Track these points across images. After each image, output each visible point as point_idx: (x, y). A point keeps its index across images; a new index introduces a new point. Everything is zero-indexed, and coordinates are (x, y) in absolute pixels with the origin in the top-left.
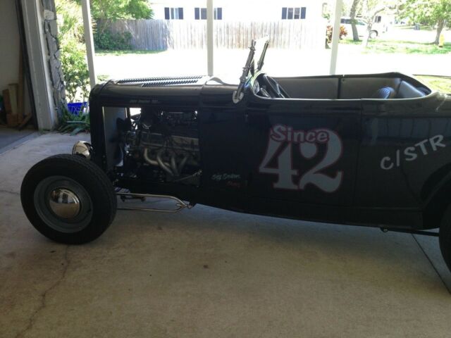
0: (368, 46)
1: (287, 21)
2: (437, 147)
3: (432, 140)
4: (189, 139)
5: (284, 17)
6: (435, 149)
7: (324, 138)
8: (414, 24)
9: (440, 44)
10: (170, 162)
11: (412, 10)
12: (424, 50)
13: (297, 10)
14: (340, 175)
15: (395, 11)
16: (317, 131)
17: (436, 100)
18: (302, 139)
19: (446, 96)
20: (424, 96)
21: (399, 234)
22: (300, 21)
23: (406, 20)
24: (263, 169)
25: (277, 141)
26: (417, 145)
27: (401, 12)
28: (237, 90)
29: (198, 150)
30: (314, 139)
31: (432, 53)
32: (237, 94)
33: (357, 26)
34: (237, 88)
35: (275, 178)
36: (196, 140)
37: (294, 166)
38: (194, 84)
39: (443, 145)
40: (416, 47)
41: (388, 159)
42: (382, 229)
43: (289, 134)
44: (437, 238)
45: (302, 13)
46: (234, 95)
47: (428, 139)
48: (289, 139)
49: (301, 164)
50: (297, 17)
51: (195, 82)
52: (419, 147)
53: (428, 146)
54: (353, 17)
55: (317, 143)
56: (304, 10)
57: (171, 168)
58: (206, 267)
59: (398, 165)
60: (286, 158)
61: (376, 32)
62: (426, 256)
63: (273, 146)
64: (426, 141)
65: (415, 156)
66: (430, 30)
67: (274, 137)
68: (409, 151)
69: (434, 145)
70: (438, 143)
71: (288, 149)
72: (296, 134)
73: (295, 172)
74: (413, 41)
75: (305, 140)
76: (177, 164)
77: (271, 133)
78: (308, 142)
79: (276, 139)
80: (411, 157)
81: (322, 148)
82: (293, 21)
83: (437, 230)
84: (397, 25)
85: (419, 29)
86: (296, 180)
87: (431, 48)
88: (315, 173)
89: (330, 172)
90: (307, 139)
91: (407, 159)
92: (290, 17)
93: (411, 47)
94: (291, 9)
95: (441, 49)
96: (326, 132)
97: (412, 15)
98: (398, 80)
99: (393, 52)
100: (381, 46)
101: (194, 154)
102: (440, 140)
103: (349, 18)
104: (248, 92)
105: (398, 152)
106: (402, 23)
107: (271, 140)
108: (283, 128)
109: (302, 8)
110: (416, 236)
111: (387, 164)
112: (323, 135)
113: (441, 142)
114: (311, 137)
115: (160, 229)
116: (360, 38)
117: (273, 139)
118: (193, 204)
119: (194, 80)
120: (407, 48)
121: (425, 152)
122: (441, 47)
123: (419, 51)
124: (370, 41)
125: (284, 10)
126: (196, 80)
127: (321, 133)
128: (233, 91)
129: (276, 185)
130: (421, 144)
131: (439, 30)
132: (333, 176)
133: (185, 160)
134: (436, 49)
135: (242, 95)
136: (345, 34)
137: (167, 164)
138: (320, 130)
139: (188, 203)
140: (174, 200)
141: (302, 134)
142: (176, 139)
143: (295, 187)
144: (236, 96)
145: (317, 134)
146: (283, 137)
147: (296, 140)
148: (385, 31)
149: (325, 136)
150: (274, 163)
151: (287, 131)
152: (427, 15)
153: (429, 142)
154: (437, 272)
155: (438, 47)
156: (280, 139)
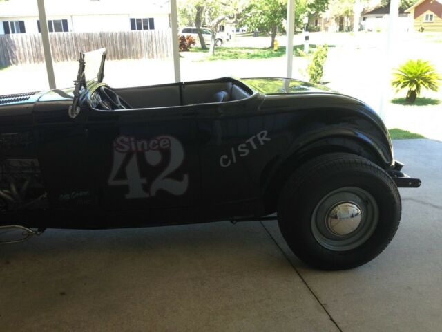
0: (216, 53)
1: (136, 31)
2: (264, 141)
3: (258, 136)
4: (28, 161)
5: (133, 28)
6: (262, 143)
7: (166, 145)
8: (253, 32)
9: (276, 48)
10: (9, 189)
11: (248, 18)
12: (262, 54)
13: (145, 20)
14: (186, 177)
15: (234, 20)
16: (159, 138)
17: (257, 100)
18: (146, 148)
19: (265, 96)
20: (249, 97)
21: (248, 223)
22: (149, 31)
23: (246, 28)
24: (112, 182)
25: (121, 152)
26: (247, 142)
27: (239, 20)
28: (72, 105)
29: (39, 171)
30: (157, 146)
31: (268, 57)
32: (73, 108)
33: (203, 35)
34: (71, 102)
35: (126, 189)
36: (36, 161)
37: (142, 175)
38: (26, 101)
39: (269, 139)
40: (256, 52)
41: (225, 157)
42: (232, 222)
43: (133, 144)
44: (276, 222)
45: (150, 24)
46: (70, 110)
47: (256, 135)
48: (133, 148)
49: (149, 172)
50: (146, 28)
51: (27, 99)
52: (249, 143)
53: (256, 141)
54: (199, 27)
55: (161, 150)
56: (152, 20)
57: (11, 195)
58: (63, 294)
59: (235, 161)
60: (133, 168)
61: (221, 40)
62: (272, 238)
63: (118, 158)
64: (254, 137)
65: (247, 151)
66: (267, 36)
67: (118, 149)
68: (242, 148)
69: (261, 140)
70: (264, 138)
71: (134, 159)
72: (139, 144)
73: (144, 181)
74: (253, 47)
75: (149, 149)
76: (18, 189)
77: (115, 145)
78: (151, 149)
79: (121, 150)
80: (244, 153)
81: (166, 154)
82: (143, 31)
83: (275, 215)
84: (238, 33)
85: (258, 36)
86: (146, 188)
87: (267, 52)
88: (164, 178)
89: (176, 175)
90: (151, 147)
91: (241, 155)
92: (140, 28)
93: (252, 52)
94: (139, 20)
95: (276, 52)
96: (167, 138)
97: (249, 23)
98: (230, 84)
99: (237, 58)
100: (225, 52)
101: (37, 175)
102: (265, 135)
103: (195, 28)
104: (85, 106)
105: (233, 150)
106: (243, 31)
107: (115, 152)
108: (126, 139)
109: (150, 19)
110: (263, 222)
111: (225, 161)
112: (165, 142)
113: (267, 137)
114: (154, 145)
115: (8, 263)
116: (207, 47)
117: (117, 151)
118: (42, 229)
119: (25, 97)
120: (248, 54)
121: (255, 147)
122: (276, 51)
123: (258, 56)
124: (216, 49)
125: (132, 21)
126: (28, 97)
127: (163, 141)
128: (68, 106)
129: (128, 196)
130: (251, 140)
131: (273, 36)
132: (180, 179)
133: (26, 183)
134: (272, 53)
135: (78, 110)
136: (194, 43)
137: (6, 191)
138: (161, 137)
139: (36, 229)
140: (20, 229)
141: (145, 143)
142: (14, 162)
143: (147, 195)
144: (72, 111)
145: (159, 141)
146: (127, 148)
147: (140, 149)
148: (229, 38)
149: (167, 142)
150: (122, 175)
151: (130, 142)
152: (261, 22)
153: (256, 138)
154: (282, 251)
155: (273, 52)
156: (124, 150)
